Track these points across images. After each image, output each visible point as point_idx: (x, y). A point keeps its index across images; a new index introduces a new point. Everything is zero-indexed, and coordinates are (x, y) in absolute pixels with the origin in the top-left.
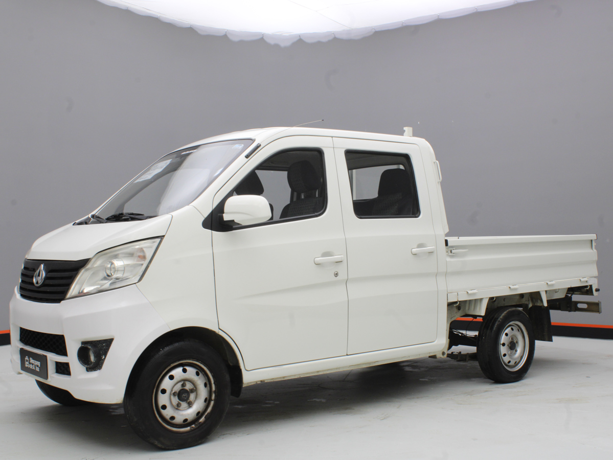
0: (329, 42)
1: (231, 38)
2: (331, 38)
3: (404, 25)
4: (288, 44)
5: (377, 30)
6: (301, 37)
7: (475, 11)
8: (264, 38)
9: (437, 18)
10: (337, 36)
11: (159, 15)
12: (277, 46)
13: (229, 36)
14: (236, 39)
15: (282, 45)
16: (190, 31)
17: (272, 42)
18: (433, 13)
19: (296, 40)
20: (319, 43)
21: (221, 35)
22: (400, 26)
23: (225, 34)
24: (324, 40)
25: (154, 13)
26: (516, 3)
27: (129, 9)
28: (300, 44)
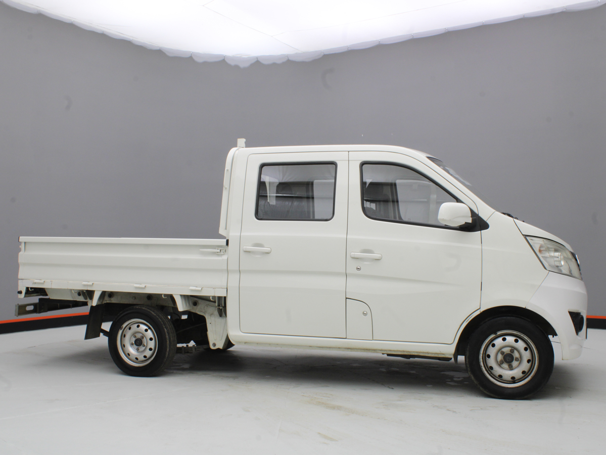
1: (196, 59)
2: (285, 60)
3: (350, 49)
4: (247, 65)
5: (325, 53)
6: (259, 59)
7: (411, 38)
8: (226, 60)
9: (378, 43)
10: (290, 59)
11: (131, 39)
12: (237, 67)
13: (194, 57)
14: (200, 60)
15: (242, 65)
16: (159, 53)
17: (233, 64)
18: (375, 39)
19: (253, 61)
20: (274, 65)
21: (188, 56)
22: (346, 50)
23: (190, 55)
24: (279, 62)
25: (127, 37)
26: (447, 31)
27: (104, 33)
28: (257, 65)
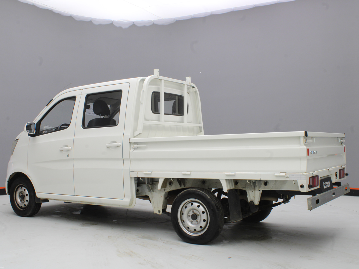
0: (150, 26)
1: (94, 23)
2: (151, 24)
3: (193, 17)
4: (127, 27)
5: (177, 20)
6: (134, 23)
7: (232, 10)
8: (113, 23)
9: (211, 14)
10: (155, 23)
11: (52, 9)
12: (120, 28)
13: (93, 21)
14: (97, 24)
15: (124, 27)
16: (70, 18)
17: (118, 26)
19: (131, 25)
21: (89, 21)
22: (190, 18)
23: (90, 20)
24: (147, 25)
25: (49, 7)
26: (255, 6)
27: (34, 5)
28: (134, 27)
